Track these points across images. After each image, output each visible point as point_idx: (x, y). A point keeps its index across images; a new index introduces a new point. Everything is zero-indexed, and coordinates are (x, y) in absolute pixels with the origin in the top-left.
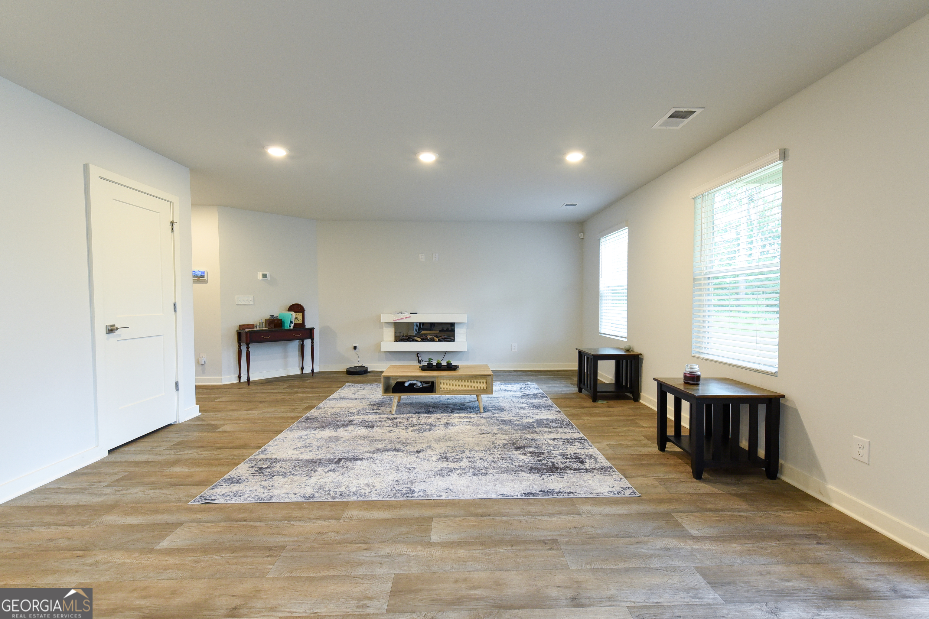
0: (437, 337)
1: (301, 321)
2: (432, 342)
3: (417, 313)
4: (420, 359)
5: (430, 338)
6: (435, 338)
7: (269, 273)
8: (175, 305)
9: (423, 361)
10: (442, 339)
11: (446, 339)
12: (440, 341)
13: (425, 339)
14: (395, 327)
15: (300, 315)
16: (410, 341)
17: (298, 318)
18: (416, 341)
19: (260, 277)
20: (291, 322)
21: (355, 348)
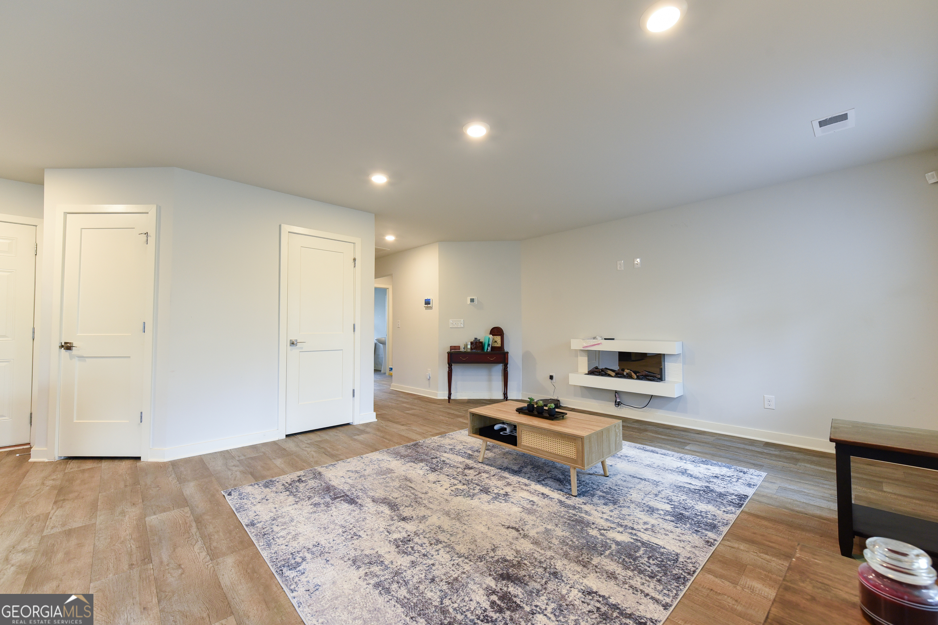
0: (635, 373)
1: (499, 345)
2: (629, 378)
3: (613, 339)
4: (618, 400)
5: (627, 374)
6: (633, 374)
7: (476, 298)
8: (354, 325)
9: (621, 403)
10: (642, 375)
11: (648, 376)
12: (638, 378)
13: (620, 374)
14: (588, 356)
15: (498, 339)
16: (602, 375)
17: (497, 341)
18: (609, 376)
19: (469, 302)
20: (489, 345)
21: (551, 377)
